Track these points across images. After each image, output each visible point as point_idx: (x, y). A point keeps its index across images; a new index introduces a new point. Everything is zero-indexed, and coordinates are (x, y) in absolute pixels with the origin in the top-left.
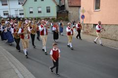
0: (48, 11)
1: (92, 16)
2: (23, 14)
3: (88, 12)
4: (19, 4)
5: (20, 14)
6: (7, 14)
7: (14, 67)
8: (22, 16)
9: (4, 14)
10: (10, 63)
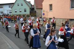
0: (25, 11)
1: (48, 14)
2: (11, 13)
3: (47, 12)
4: (9, 7)
5: (10, 13)
6: (3, 13)
7: (6, 42)
8: (11, 14)
9: (1, 13)
10: (4, 40)
